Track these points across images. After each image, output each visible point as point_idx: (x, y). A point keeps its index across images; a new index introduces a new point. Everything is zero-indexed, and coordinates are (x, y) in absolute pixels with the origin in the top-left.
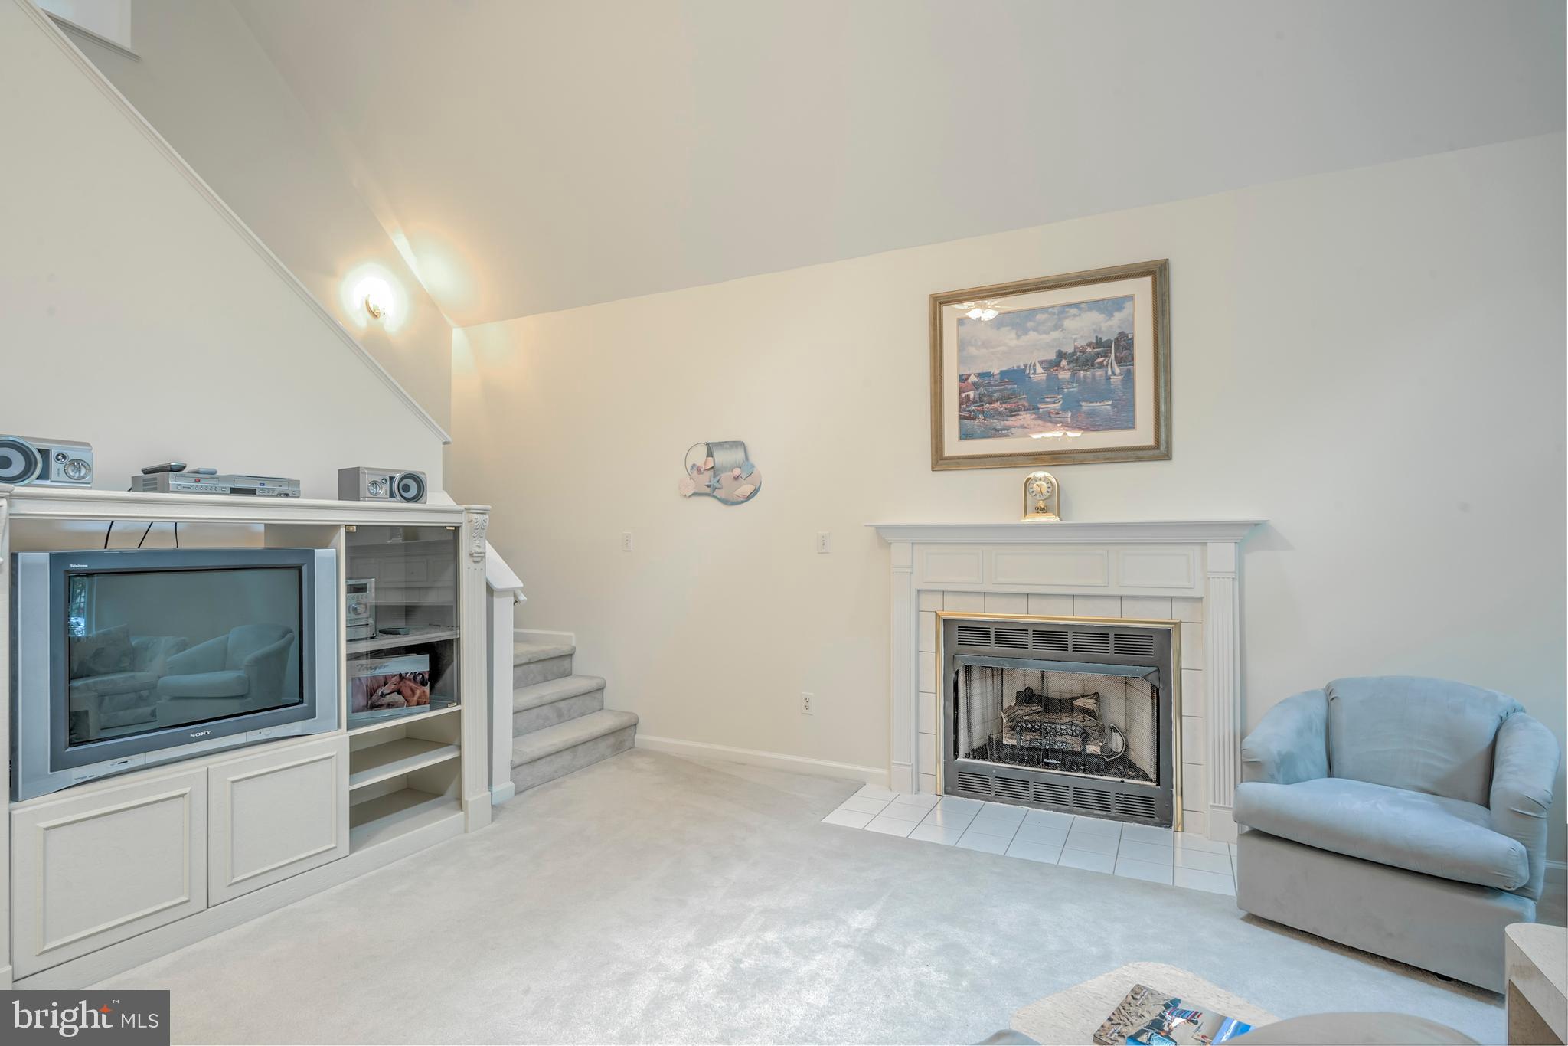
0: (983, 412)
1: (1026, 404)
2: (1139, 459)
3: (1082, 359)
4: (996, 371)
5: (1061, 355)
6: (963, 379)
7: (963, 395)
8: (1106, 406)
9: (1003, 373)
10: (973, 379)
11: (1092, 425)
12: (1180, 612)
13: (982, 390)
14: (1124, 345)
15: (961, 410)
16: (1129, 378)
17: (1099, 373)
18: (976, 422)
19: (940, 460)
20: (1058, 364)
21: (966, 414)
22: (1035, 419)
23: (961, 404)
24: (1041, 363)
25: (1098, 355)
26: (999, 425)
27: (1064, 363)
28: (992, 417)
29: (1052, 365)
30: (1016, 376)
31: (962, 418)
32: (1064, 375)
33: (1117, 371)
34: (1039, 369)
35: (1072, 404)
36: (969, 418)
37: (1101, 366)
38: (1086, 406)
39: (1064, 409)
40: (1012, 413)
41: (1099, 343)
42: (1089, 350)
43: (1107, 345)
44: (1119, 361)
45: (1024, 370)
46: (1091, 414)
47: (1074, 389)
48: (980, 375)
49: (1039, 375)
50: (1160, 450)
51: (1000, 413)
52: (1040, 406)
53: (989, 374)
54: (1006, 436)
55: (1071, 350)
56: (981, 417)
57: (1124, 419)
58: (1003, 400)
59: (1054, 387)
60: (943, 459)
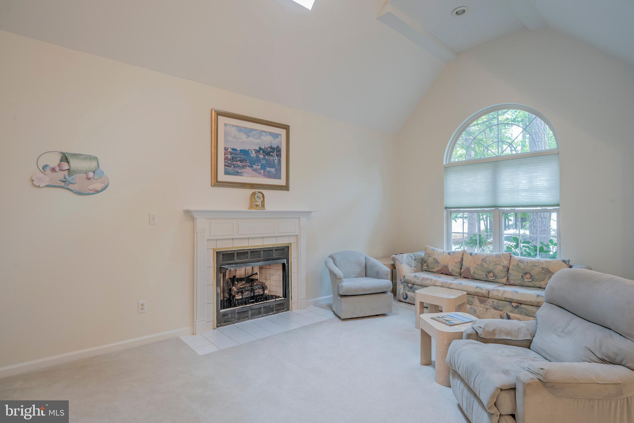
0: (233, 165)
1: (249, 165)
2: (282, 190)
3: (267, 152)
4: (238, 149)
5: (260, 149)
6: (226, 149)
7: (226, 156)
8: (273, 170)
9: (241, 150)
10: (230, 150)
11: (270, 176)
12: (291, 240)
13: (233, 155)
14: (278, 150)
15: (225, 162)
16: (280, 161)
17: (271, 158)
18: (230, 168)
19: (217, 183)
20: (259, 152)
21: (227, 164)
22: (252, 171)
23: (225, 159)
24: (254, 150)
25: (271, 152)
26: (240, 171)
27: (261, 152)
28: (237, 167)
29: (258, 152)
30: (245, 152)
31: (225, 165)
32: (261, 156)
33: (276, 159)
34: (253, 152)
35: (263, 167)
36: (228, 166)
37: (272, 156)
38: (268, 169)
39: (261, 169)
40: (244, 167)
41: (271, 148)
42: (269, 149)
43: (273, 149)
44: (277, 155)
45: (248, 151)
46: (269, 172)
47: (264, 162)
48: (233, 149)
49: (253, 154)
50: (286, 188)
51: (239, 166)
52: (254, 166)
53: (236, 150)
54: (242, 176)
55: (264, 148)
56: (232, 166)
57: (277, 176)
58: (241, 161)
59: (258, 160)
60: (217, 181)
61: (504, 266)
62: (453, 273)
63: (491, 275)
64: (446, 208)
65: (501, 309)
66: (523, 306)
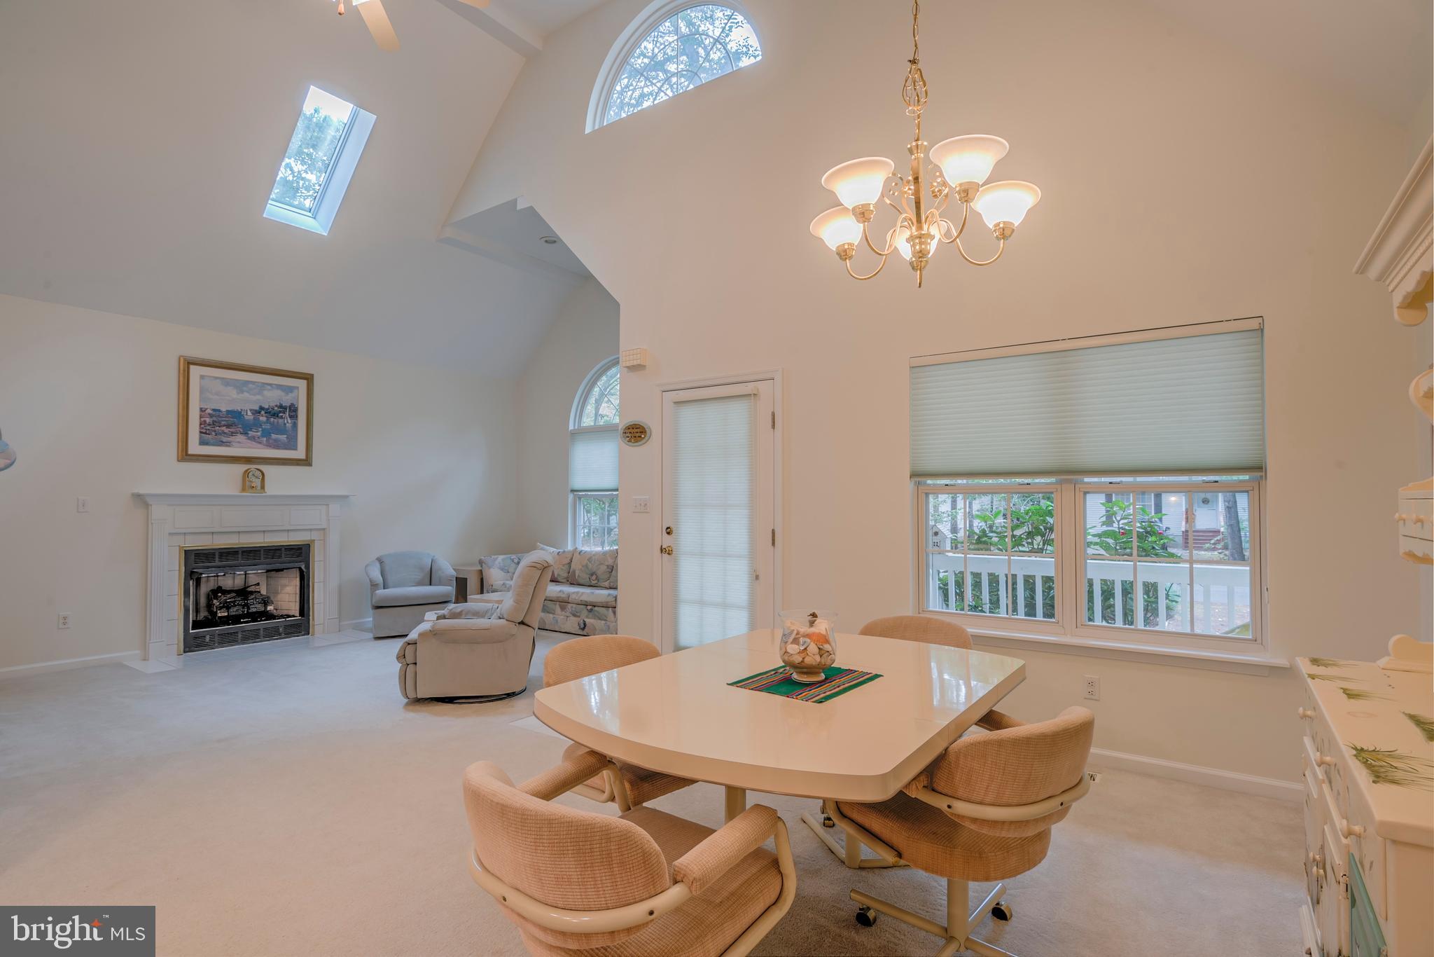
0: (215, 431)
1: (241, 430)
2: (298, 465)
3: (273, 412)
4: (224, 409)
5: (262, 408)
6: (202, 410)
7: (202, 419)
8: (283, 437)
9: (228, 412)
10: (209, 411)
11: (277, 445)
12: (314, 536)
13: (215, 419)
14: (293, 410)
15: (201, 428)
16: (295, 425)
17: (281, 421)
18: (209, 436)
19: (185, 456)
20: (260, 413)
21: (204, 431)
22: (247, 439)
23: (201, 424)
24: (251, 410)
25: (280, 412)
26: (225, 439)
27: (263, 412)
28: (220, 434)
29: (256, 413)
30: (237, 414)
31: (201, 432)
32: (263, 419)
33: (290, 421)
34: (249, 413)
35: (266, 434)
36: (205, 433)
37: (282, 417)
38: (274, 436)
39: (263, 436)
40: (232, 434)
41: (281, 406)
42: (276, 408)
43: (285, 408)
44: (291, 417)
45: (241, 412)
46: (276, 440)
47: (268, 426)
48: (214, 410)
49: (249, 416)
50: (307, 462)
51: (225, 433)
52: (249, 432)
53: (219, 411)
54: (229, 446)
55: (267, 407)
56: (213, 433)
57: (292, 445)
58: (228, 426)
59: (256, 424)
60: (187, 454)
61: (608, 566)
62: (559, 579)
63: (594, 577)
64: (573, 491)
65: (578, 614)
66: (596, 608)
